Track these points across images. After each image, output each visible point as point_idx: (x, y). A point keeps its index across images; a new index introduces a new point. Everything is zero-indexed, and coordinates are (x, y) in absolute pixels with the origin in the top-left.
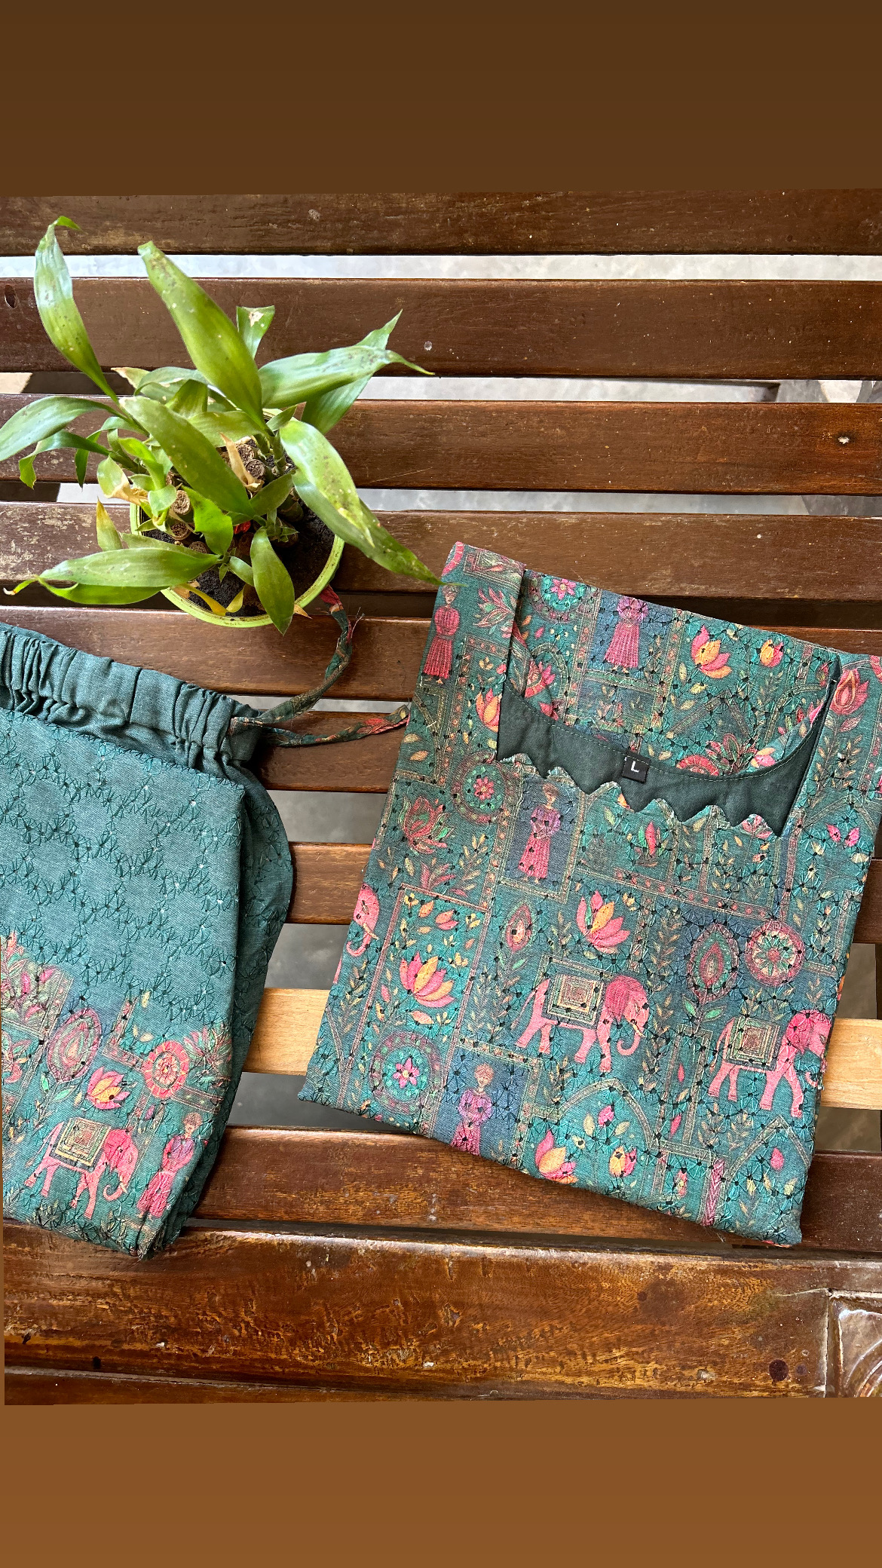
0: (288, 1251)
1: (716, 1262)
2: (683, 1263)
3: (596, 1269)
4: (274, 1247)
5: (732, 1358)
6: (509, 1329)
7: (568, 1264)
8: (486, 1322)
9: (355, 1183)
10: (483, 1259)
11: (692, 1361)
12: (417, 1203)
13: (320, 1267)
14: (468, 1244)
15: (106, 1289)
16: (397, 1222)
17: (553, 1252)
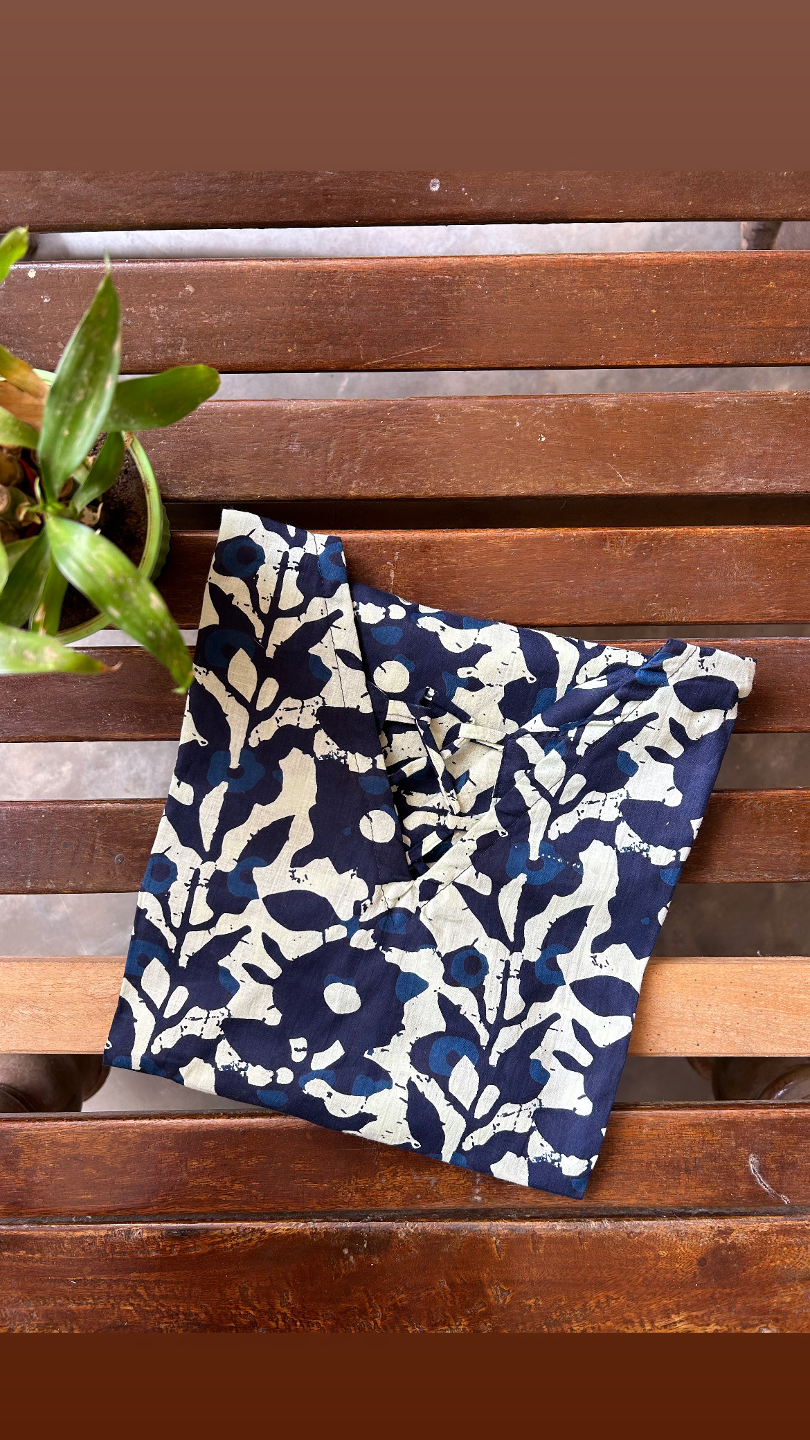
0: (322, 1240)
1: (778, 1221)
2: (744, 1226)
3: (653, 1238)
4: (307, 1237)
5: (794, 1314)
6: (563, 1303)
7: (623, 1235)
8: (539, 1298)
9: (391, 1168)
10: (533, 1235)
11: (753, 1320)
12: (462, 1184)
13: (359, 1253)
14: (515, 1221)
15: (129, 1291)
16: (438, 1205)
17: (606, 1223)
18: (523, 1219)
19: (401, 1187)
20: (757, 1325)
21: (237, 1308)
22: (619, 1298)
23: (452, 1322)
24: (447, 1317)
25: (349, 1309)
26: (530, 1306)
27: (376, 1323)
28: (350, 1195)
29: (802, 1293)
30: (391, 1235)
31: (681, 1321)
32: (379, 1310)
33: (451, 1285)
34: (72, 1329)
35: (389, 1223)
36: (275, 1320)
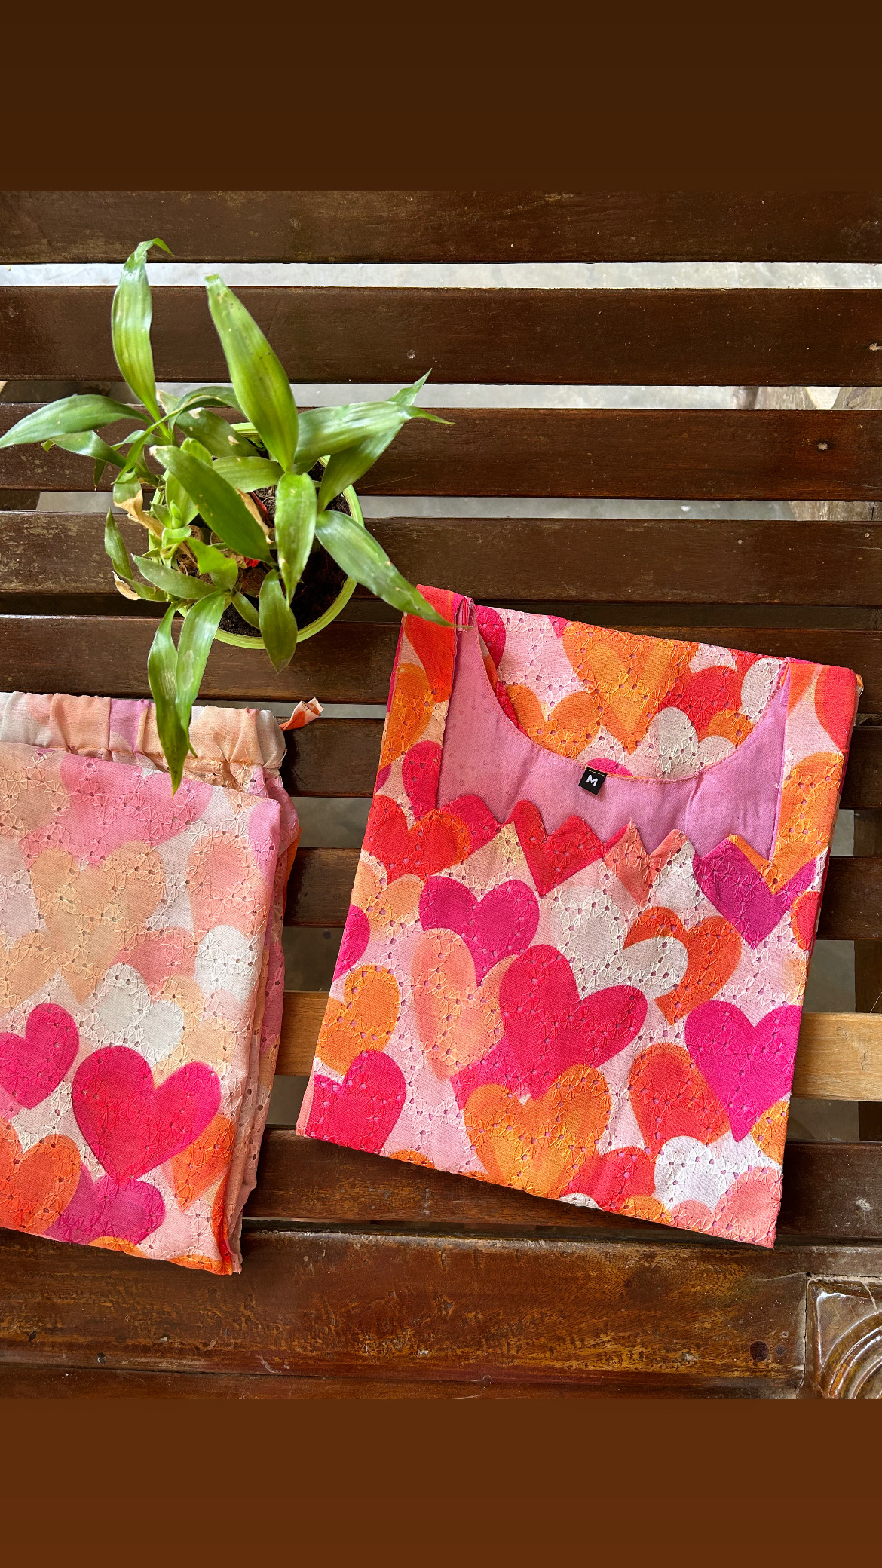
1: (699, 1249)
2: (667, 1252)
3: (583, 1258)
5: (715, 1340)
6: (501, 1317)
7: (556, 1254)
8: (479, 1311)
9: (351, 1180)
10: (475, 1251)
11: (677, 1343)
12: (411, 1198)
13: (317, 1261)
14: (459, 1237)
15: (109, 1288)
16: (391, 1216)
17: (542, 1243)
18: (468, 1236)
19: (358, 1198)
20: (679, 1350)
21: (206, 1309)
22: (552, 1315)
23: (399, 1331)
24: (394, 1325)
25: (305, 1315)
26: (471, 1319)
27: (330, 1329)
28: (312, 1203)
29: (721, 1321)
30: (348, 1245)
31: (609, 1341)
32: (334, 1317)
33: (399, 1295)
34: (56, 1322)
35: (343, 1234)
36: (239, 1322)
